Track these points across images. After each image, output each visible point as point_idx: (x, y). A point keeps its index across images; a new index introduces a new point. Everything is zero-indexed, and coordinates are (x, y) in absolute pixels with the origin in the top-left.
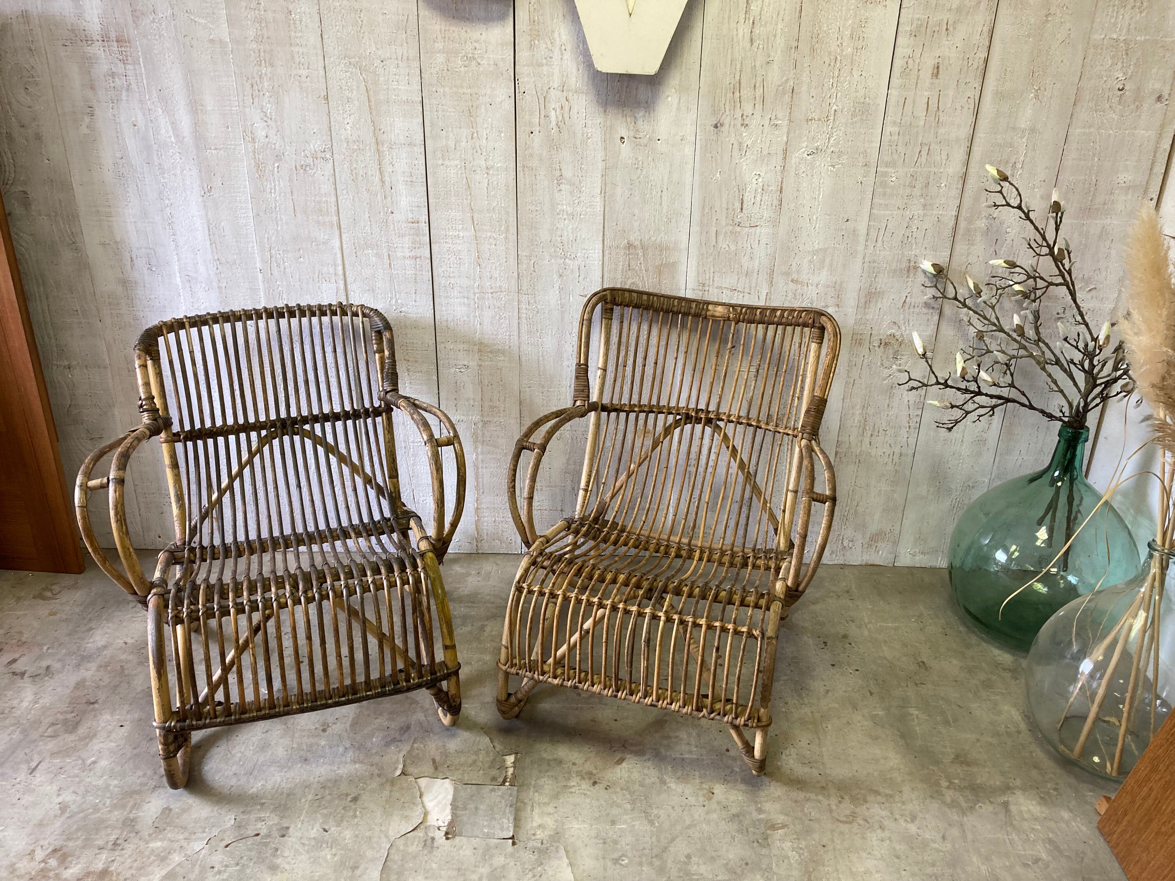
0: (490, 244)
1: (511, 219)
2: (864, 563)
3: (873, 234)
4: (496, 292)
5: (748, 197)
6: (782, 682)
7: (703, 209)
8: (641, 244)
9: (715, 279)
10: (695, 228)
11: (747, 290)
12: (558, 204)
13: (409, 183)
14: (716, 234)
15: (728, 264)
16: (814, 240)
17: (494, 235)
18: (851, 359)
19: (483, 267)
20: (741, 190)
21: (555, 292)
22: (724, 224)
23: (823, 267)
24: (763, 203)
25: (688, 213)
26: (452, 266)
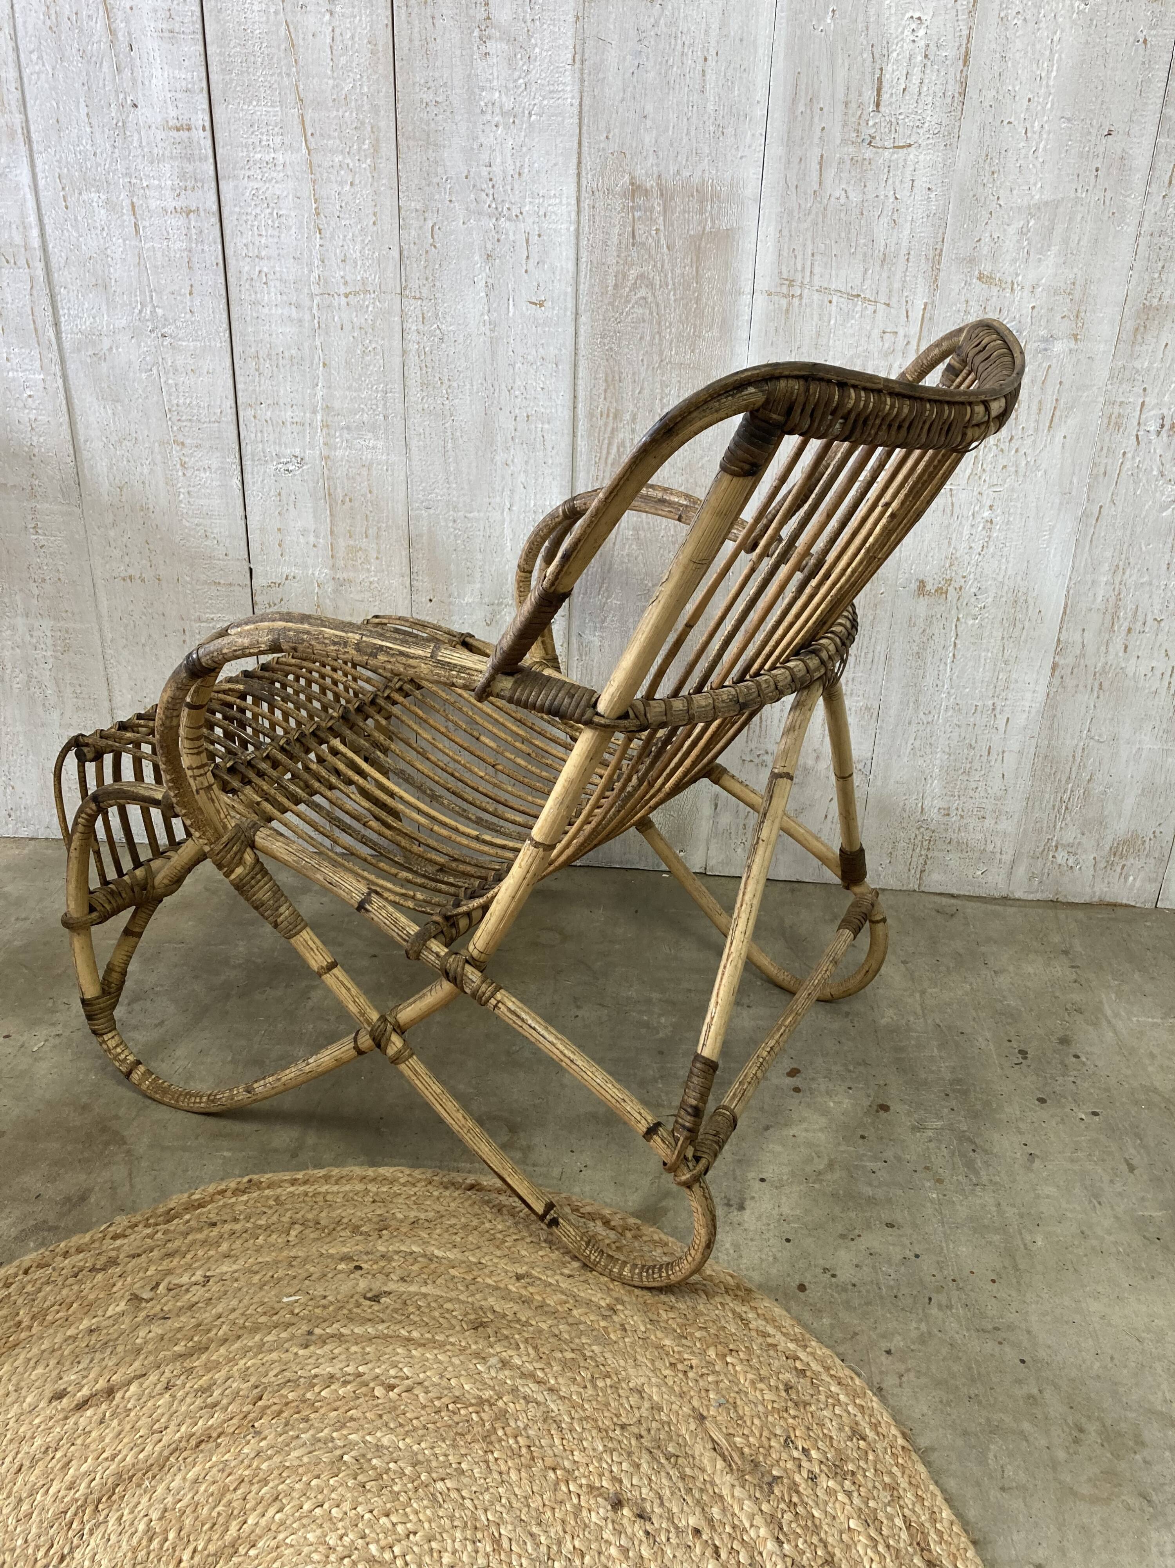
0: (341, 183)
1: (382, 124)
2: (1096, 899)
3: (1164, 166)
4: (356, 294)
5: (893, 73)
6: (930, 1133)
7: (794, 101)
8: (659, 185)
9: (817, 270)
10: (776, 150)
11: (883, 299)
12: (483, 89)
13: (166, 34)
14: (821, 164)
15: (843, 235)
16: (1032, 181)
17: (348, 161)
18: (1098, 460)
19: (328, 235)
20: (877, 56)
21: (478, 293)
22: (838, 141)
23: (1049, 246)
24: (925, 89)
25: (760, 112)
26: (264, 233)
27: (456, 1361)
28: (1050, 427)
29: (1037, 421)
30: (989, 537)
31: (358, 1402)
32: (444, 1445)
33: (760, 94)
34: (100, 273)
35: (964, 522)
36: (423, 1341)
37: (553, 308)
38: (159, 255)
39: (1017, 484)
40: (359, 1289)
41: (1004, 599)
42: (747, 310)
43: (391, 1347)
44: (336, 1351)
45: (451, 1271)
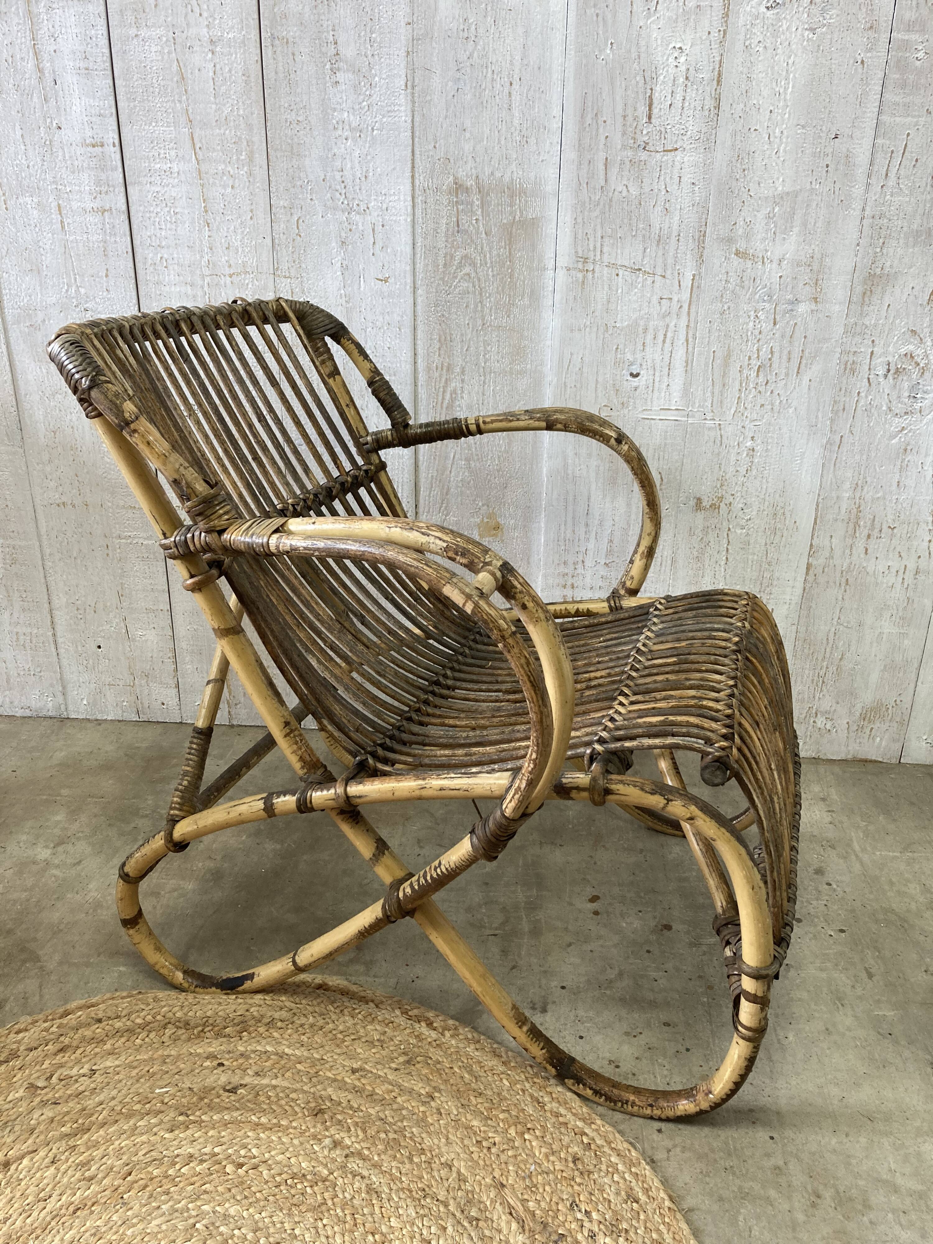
0: (225, 187)
1: (255, 139)
2: (850, 756)
3: (881, 161)
4: (239, 274)
5: (661, 93)
7: (583, 116)
8: (477, 184)
9: (605, 249)
10: (570, 155)
11: (659, 271)
12: (335, 110)
13: (83, 71)
14: (606, 165)
15: (626, 221)
16: (776, 176)
17: (229, 169)
18: (837, 398)
19: (215, 228)
20: (648, 79)
21: (336, 273)
22: (619, 147)
23: (792, 227)
24: (687, 104)
25: (556, 125)
26: (164, 227)
27: (296, 1142)
28: (798, 372)
29: (787, 368)
30: (752, 462)
31: (211, 1178)
32: (281, 1214)
33: (556, 111)
34: (35, 261)
35: (731, 450)
36: (270, 1126)
37: (396, 284)
38: (81, 245)
39: (773, 420)
40: (220, 1083)
41: (766, 513)
42: (551, 283)
43: (243, 1131)
44: (196, 1135)
45: (298, 1066)
